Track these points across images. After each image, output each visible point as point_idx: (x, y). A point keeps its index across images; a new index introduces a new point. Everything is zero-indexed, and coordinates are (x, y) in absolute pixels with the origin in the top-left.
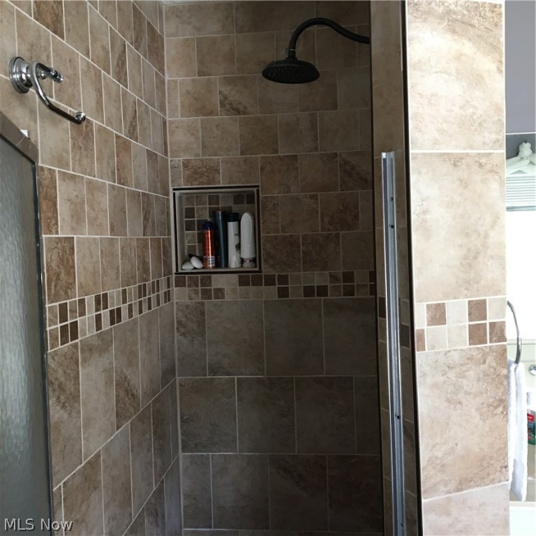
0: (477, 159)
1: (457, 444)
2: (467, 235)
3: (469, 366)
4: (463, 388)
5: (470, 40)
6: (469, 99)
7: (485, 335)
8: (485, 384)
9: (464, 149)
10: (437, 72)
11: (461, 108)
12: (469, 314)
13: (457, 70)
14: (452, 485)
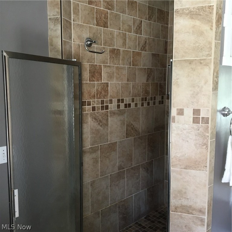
0: (199, 61)
1: (185, 154)
2: (194, 87)
3: (192, 130)
4: (189, 137)
5: (199, 20)
6: (197, 41)
7: (200, 121)
8: (198, 137)
9: (194, 58)
10: (185, 33)
11: (194, 44)
12: (193, 113)
13: (193, 31)
14: (183, 167)
